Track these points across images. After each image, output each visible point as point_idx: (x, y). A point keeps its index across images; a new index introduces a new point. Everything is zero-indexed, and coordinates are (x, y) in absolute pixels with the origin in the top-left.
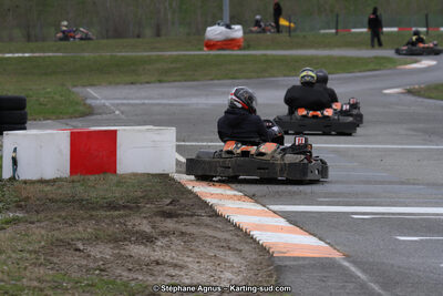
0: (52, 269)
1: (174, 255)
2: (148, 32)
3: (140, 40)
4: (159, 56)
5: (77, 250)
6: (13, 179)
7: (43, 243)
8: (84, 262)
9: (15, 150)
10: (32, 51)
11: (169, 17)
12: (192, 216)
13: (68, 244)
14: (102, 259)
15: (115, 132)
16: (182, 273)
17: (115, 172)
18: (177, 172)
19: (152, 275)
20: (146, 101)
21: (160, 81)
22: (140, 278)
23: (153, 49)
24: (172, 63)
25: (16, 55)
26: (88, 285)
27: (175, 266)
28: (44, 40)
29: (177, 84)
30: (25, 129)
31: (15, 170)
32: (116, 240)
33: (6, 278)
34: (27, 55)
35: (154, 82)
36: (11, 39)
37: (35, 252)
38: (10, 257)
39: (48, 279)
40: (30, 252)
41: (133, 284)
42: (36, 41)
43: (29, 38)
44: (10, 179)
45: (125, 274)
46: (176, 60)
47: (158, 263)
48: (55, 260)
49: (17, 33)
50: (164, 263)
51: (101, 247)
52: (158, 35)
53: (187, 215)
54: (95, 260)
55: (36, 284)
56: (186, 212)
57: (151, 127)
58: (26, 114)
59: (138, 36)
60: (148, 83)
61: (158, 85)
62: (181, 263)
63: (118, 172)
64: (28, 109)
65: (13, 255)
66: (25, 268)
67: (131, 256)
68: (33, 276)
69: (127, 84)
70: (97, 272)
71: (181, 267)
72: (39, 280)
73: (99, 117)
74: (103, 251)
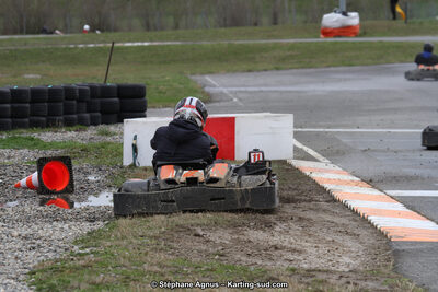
0: (173, 254)
1: (292, 240)
2: (265, 20)
3: (257, 28)
4: (276, 43)
5: (196, 235)
6: (133, 166)
7: (163, 229)
8: (204, 248)
9: (135, 138)
10: (151, 40)
11: (286, 6)
12: (310, 201)
13: (187, 230)
14: (221, 244)
15: (234, 118)
16: (300, 258)
17: (233, 158)
18: (295, 158)
19: (271, 259)
20: (263, 89)
21: (277, 69)
22: (259, 262)
23: (269, 37)
24: (289, 50)
25: (136, 44)
26: (208, 270)
27: (294, 251)
28: (162, 29)
29: (294, 71)
30: (145, 116)
31: (135, 158)
32: (235, 226)
33: (127, 263)
34: (146, 44)
35: (271, 70)
36: (130, 29)
37: (156, 238)
38: (131, 242)
39: (169, 263)
40: (151, 238)
41: (252, 268)
42: (156, 29)
43: (148, 27)
44: (130, 166)
45: (244, 259)
46: (292, 47)
47: (276, 248)
48: (175, 245)
49: (137, 22)
50: (283, 248)
51: (220, 232)
52: (275, 23)
53: (305, 201)
54: (215, 245)
55: (156, 268)
56: (303, 198)
57: (269, 114)
58: (145, 102)
59: (256, 24)
60: (266, 70)
61: (275, 72)
62: (298, 248)
63: (236, 158)
64: (147, 98)
65: (135, 241)
66: (146, 254)
67: (250, 241)
68: (154, 261)
69: (244, 71)
70: (217, 257)
71: (300, 252)
72: (160, 265)
73: (217, 104)
74: (222, 237)
